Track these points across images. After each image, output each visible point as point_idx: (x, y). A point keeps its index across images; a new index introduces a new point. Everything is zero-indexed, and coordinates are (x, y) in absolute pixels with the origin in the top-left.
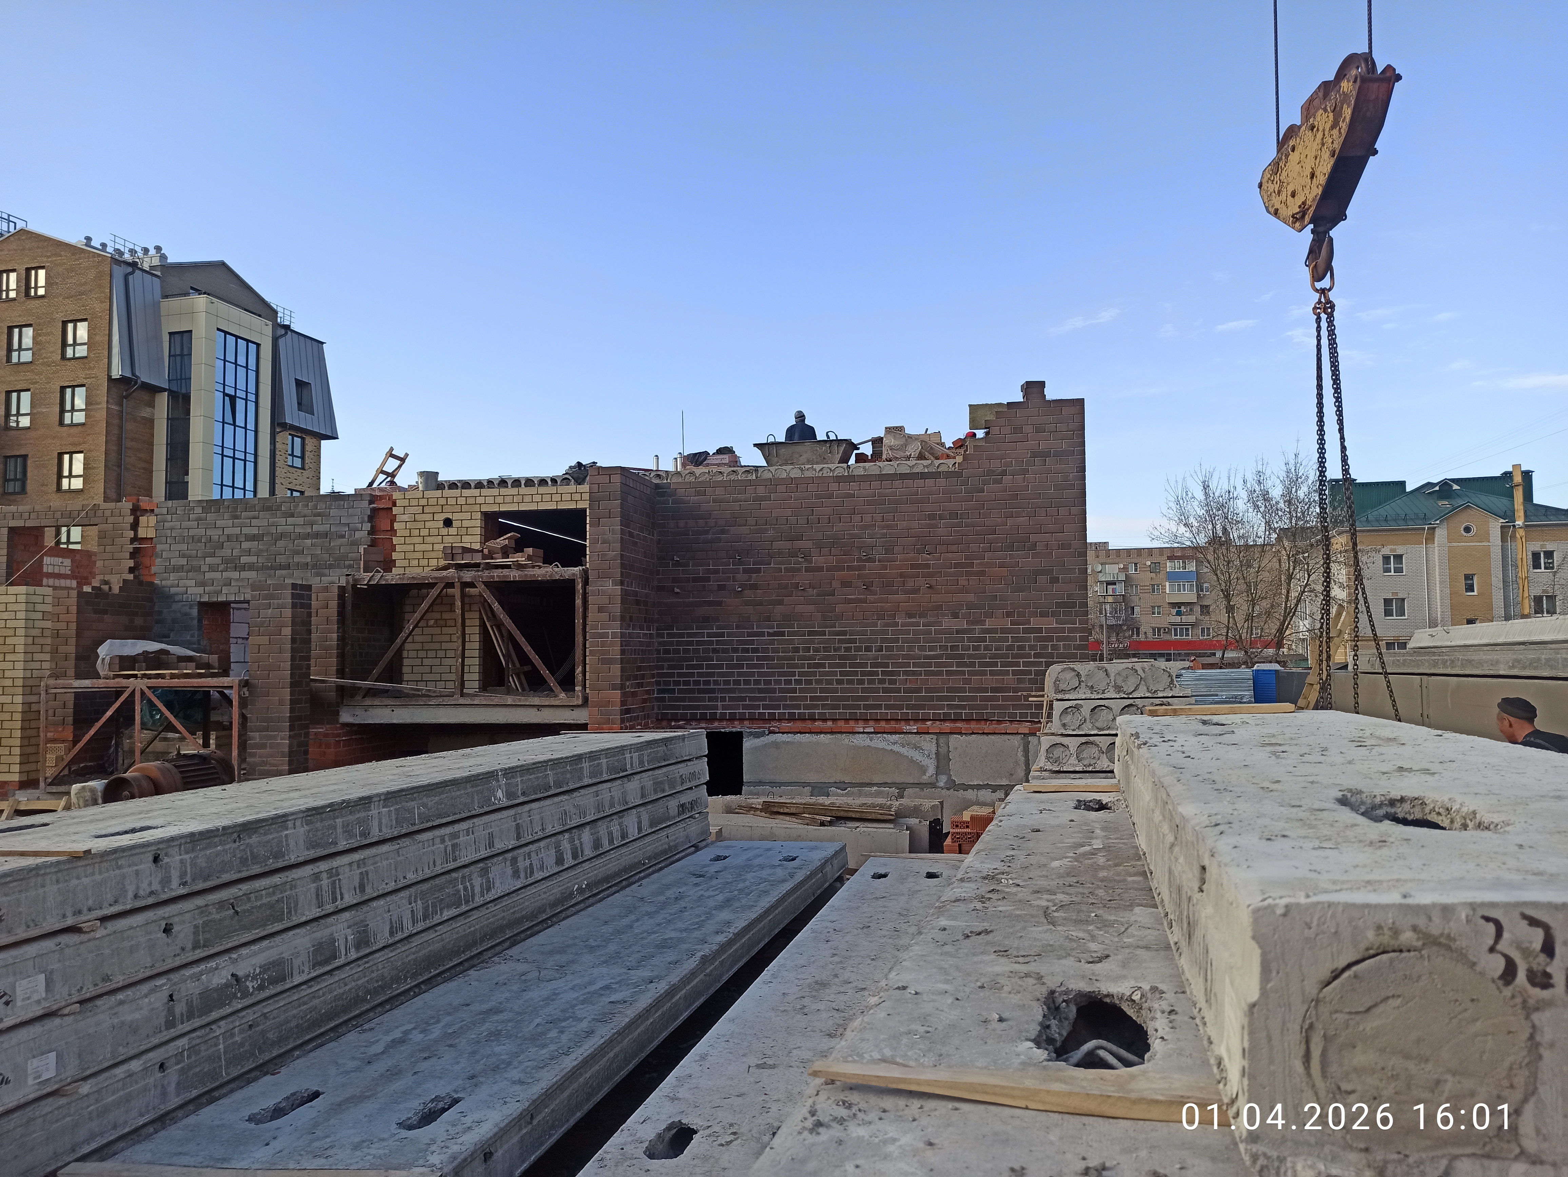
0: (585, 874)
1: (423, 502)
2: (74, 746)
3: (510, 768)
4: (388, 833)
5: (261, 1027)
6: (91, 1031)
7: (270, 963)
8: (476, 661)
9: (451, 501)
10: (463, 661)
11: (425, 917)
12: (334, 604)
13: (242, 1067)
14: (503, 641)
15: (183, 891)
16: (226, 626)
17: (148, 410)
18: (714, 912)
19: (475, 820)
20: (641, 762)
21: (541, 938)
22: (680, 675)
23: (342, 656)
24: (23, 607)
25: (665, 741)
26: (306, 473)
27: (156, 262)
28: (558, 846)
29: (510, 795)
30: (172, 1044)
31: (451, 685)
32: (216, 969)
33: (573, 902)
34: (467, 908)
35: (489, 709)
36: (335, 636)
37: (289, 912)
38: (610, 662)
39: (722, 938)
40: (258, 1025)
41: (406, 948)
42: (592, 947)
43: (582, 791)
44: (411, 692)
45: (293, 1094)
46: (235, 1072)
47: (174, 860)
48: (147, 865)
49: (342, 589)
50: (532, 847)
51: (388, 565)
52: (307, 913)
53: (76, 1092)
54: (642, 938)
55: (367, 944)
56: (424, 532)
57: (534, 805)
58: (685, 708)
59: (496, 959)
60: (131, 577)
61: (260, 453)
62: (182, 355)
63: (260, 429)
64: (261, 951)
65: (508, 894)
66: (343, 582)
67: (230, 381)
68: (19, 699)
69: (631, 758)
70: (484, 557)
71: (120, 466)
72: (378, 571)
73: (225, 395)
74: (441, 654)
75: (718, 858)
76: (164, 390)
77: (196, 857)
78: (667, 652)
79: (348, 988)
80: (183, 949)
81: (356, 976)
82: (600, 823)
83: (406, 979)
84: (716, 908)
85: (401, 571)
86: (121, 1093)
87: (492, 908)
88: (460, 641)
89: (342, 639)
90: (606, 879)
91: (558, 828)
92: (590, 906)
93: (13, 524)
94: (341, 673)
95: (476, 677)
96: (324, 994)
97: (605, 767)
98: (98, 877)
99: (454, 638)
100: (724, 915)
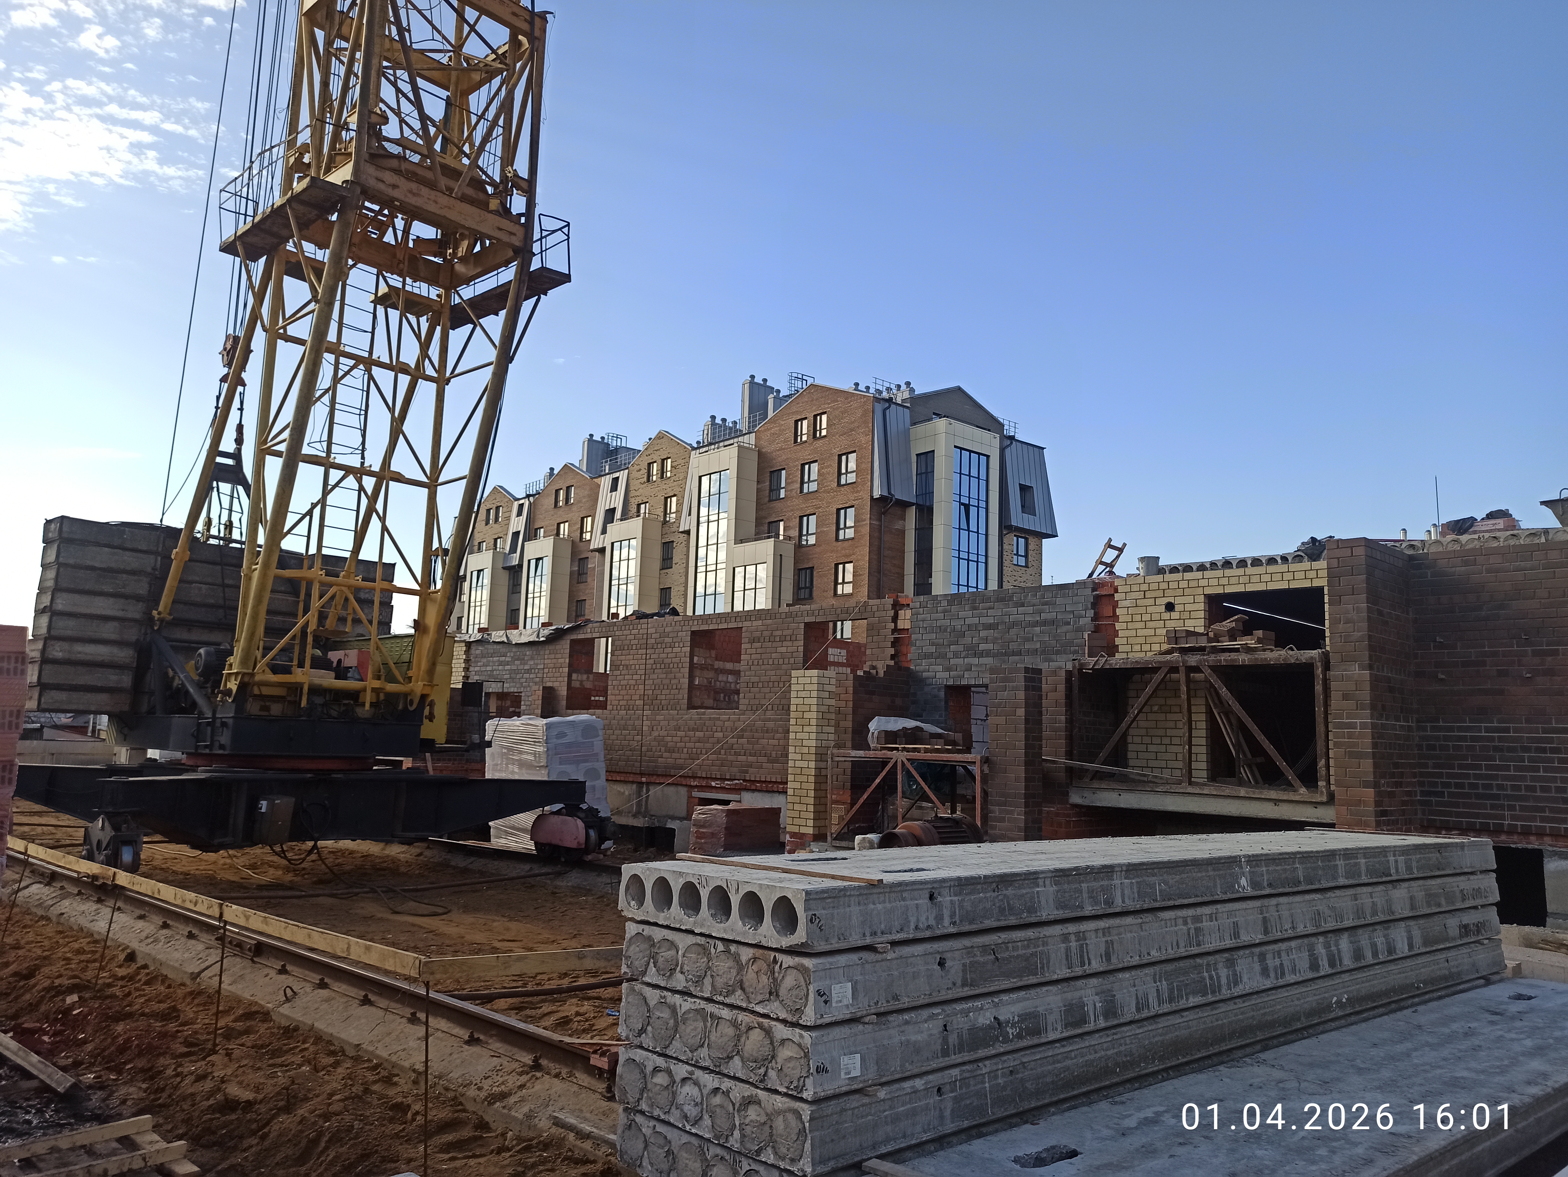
0: (1344, 987)
1: (1145, 587)
2: (852, 807)
3: (1253, 856)
4: (1131, 905)
5: (1020, 1076)
6: (885, 1042)
7: (1026, 1014)
8: (1204, 750)
9: (1173, 585)
10: (1190, 748)
11: (1171, 1000)
12: (1062, 688)
13: (1006, 1110)
14: (1232, 729)
15: (952, 930)
16: (967, 708)
17: (901, 522)
18: (1521, 1058)
19: (1219, 906)
20: (1409, 868)
21: (1297, 1048)
22: (1449, 776)
23: (1070, 738)
24: (815, 687)
25: (1438, 847)
26: (1029, 571)
27: (906, 395)
28: (1311, 949)
29: (1255, 884)
30: (947, 1072)
31: (1178, 773)
32: (981, 1009)
33: (1332, 1015)
34: (1214, 999)
35: (1221, 800)
36: (1063, 718)
37: (1042, 968)
38: (1360, 756)
39: (1535, 1090)
40: (1018, 1073)
41: (1153, 1027)
42: (1360, 1069)
43: (1338, 893)
44: (1137, 778)
45: (1053, 1147)
46: (1000, 1114)
47: (946, 899)
48: (924, 901)
49: (1069, 674)
50: (1283, 946)
51: (1112, 650)
52: (1058, 971)
53: (875, 1095)
54: (1425, 1071)
55: (1115, 1015)
56: (1146, 617)
57: (1282, 900)
58: (1459, 815)
59: (1247, 1059)
60: (892, 663)
61: (990, 554)
62: (926, 473)
63: (990, 532)
64: (1019, 1000)
65: (1257, 993)
66: (1070, 667)
67: (965, 492)
68: (812, 765)
69: (1396, 861)
70: (1210, 640)
71: (879, 572)
72: (1102, 656)
73: (961, 504)
74: (1166, 741)
75: (1519, 997)
76: (913, 504)
77: (963, 900)
78: (1432, 748)
79: (1098, 1055)
80: (954, 984)
81: (1105, 1045)
82: (1360, 931)
83: (1153, 1059)
84: (1523, 1054)
85: (1124, 656)
86: (909, 1106)
87: (1240, 1004)
88: (1186, 727)
89: (1070, 721)
90: (1371, 997)
91: (1311, 929)
92: (1352, 1024)
93: (808, 620)
94: (1069, 755)
95: (1204, 766)
96: (1076, 1057)
97: (1363, 868)
98: (888, 905)
99: (1180, 725)
100: (1536, 1064)
